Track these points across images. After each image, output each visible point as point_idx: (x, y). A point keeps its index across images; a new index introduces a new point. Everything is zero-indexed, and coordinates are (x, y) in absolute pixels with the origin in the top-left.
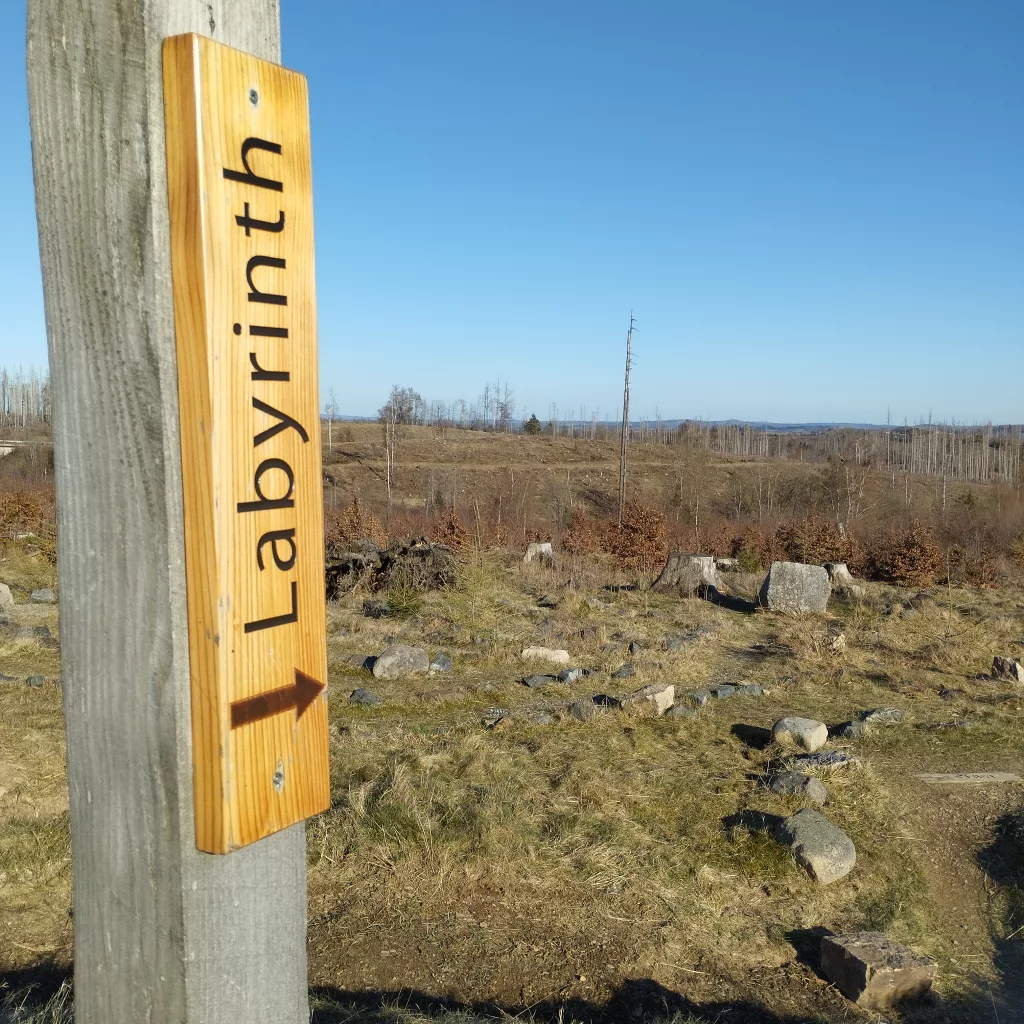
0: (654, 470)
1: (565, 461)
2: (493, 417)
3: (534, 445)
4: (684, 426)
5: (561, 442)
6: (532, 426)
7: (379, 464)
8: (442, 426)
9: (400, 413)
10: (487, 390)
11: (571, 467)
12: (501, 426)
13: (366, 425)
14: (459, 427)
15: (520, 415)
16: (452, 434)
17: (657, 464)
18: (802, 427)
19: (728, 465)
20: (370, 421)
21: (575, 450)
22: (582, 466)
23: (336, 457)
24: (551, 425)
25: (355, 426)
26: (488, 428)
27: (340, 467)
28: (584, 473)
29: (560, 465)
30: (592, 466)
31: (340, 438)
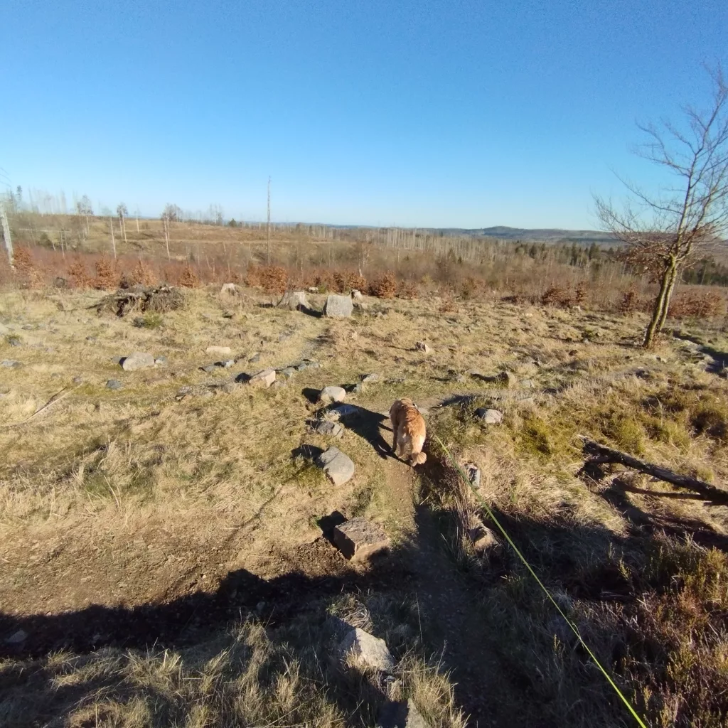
0: (286, 244)
1: (248, 240)
2: (215, 219)
3: (234, 232)
4: (298, 225)
5: (246, 231)
6: (232, 224)
7: (162, 240)
8: (191, 222)
9: (171, 217)
10: (211, 206)
11: (250, 242)
12: (219, 223)
13: (155, 222)
14: (200, 223)
15: (227, 218)
16: (196, 226)
17: (287, 242)
18: (346, 227)
19: (316, 243)
20: (156, 219)
21: (252, 235)
22: (255, 242)
23: (142, 236)
24: (241, 223)
25: (150, 222)
26: (213, 224)
27: (144, 241)
28: (257, 245)
29: (245, 241)
30: (260, 242)
31: (143, 227)
